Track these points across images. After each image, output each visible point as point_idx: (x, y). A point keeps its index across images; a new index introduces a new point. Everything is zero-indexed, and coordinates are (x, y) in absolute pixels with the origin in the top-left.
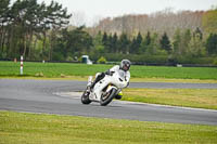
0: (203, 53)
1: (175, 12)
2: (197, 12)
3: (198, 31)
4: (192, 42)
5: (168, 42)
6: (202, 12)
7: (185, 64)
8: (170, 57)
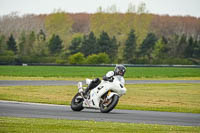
0: (47, 53)
1: (20, 15)
2: (40, 15)
3: (42, 33)
4: (36, 43)
5: (15, 43)
6: (45, 15)
7: (30, 63)
8: (16, 57)
